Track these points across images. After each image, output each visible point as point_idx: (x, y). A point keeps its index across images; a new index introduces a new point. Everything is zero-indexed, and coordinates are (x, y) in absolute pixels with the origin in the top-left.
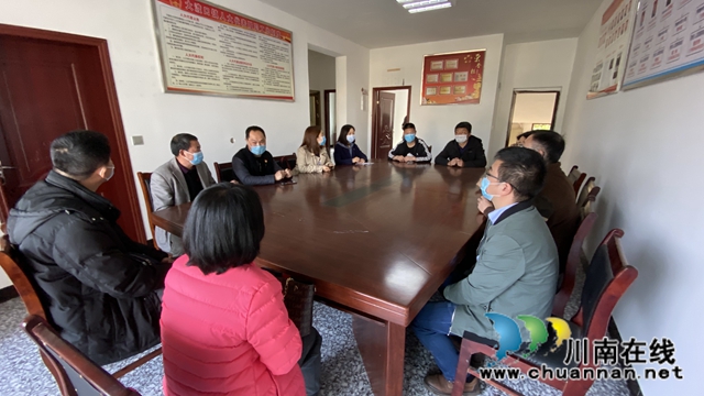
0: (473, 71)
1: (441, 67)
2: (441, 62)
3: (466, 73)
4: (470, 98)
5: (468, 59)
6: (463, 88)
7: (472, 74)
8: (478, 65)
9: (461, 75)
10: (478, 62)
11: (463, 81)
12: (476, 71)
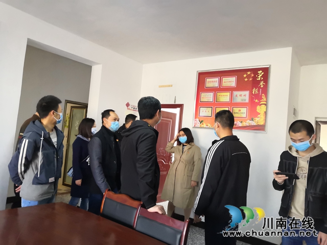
0: (255, 91)
1: (216, 85)
2: (217, 79)
3: (247, 93)
4: (253, 123)
5: (248, 77)
6: (244, 110)
7: (255, 95)
8: (262, 83)
9: (240, 95)
10: (261, 80)
11: (244, 102)
12: (259, 91)
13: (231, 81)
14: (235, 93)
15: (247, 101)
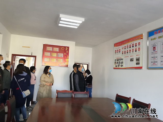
2: (51, 48)
5: (63, 49)
6: (61, 60)
7: (65, 55)
8: (67, 52)
9: (60, 55)
10: (67, 51)
11: (61, 57)
12: (66, 54)
13: (57, 49)
14: (58, 54)
15: (63, 57)
